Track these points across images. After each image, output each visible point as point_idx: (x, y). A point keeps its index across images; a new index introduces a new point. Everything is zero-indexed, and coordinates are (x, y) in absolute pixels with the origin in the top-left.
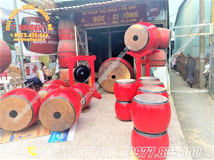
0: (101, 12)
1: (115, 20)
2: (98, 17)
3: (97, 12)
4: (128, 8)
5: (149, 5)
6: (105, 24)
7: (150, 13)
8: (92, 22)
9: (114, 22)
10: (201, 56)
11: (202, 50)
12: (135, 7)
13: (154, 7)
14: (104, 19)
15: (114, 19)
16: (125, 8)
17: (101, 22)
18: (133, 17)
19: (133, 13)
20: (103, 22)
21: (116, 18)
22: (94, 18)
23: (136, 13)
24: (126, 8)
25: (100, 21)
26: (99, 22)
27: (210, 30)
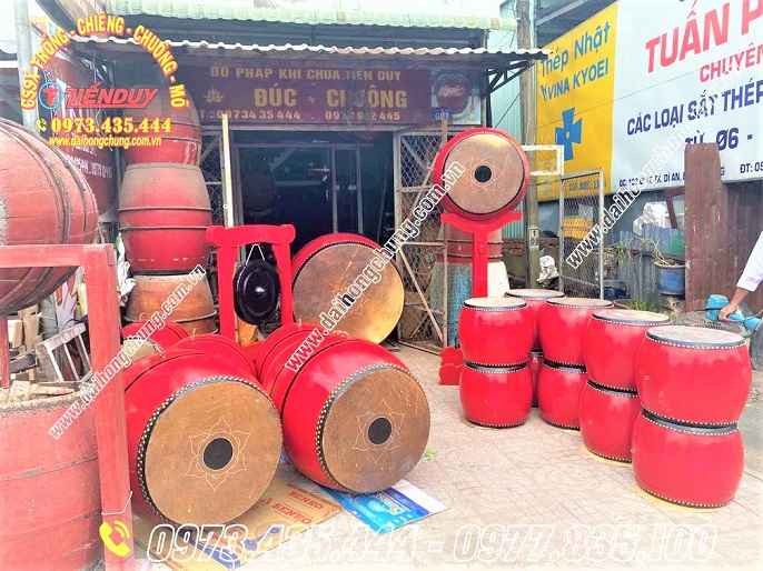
0: (282, 74)
1: (333, 110)
2: (272, 91)
3: (269, 72)
4: (375, 75)
5: (438, 74)
6: (298, 117)
7: (440, 99)
8: (251, 107)
9: (328, 116)
10: (531, 235)
11: (532, 216)
12: (398, 74)
13: (452, 84)
14: (294, 102)
15: (330, 104)
16: (366, 73)
17: (283, 108)
18: (391, 105)
19: (391, 93)
20: (292, 110)
21: (336, 103)
22: (257, 91)
23: (401, 97)
24: (368, 76)
25: (279, 103)
26: (275, 110)
27: (558, 165)
